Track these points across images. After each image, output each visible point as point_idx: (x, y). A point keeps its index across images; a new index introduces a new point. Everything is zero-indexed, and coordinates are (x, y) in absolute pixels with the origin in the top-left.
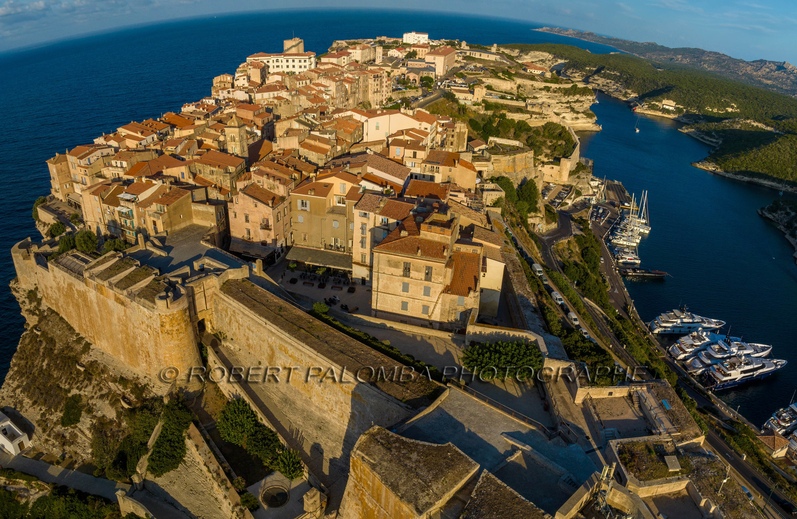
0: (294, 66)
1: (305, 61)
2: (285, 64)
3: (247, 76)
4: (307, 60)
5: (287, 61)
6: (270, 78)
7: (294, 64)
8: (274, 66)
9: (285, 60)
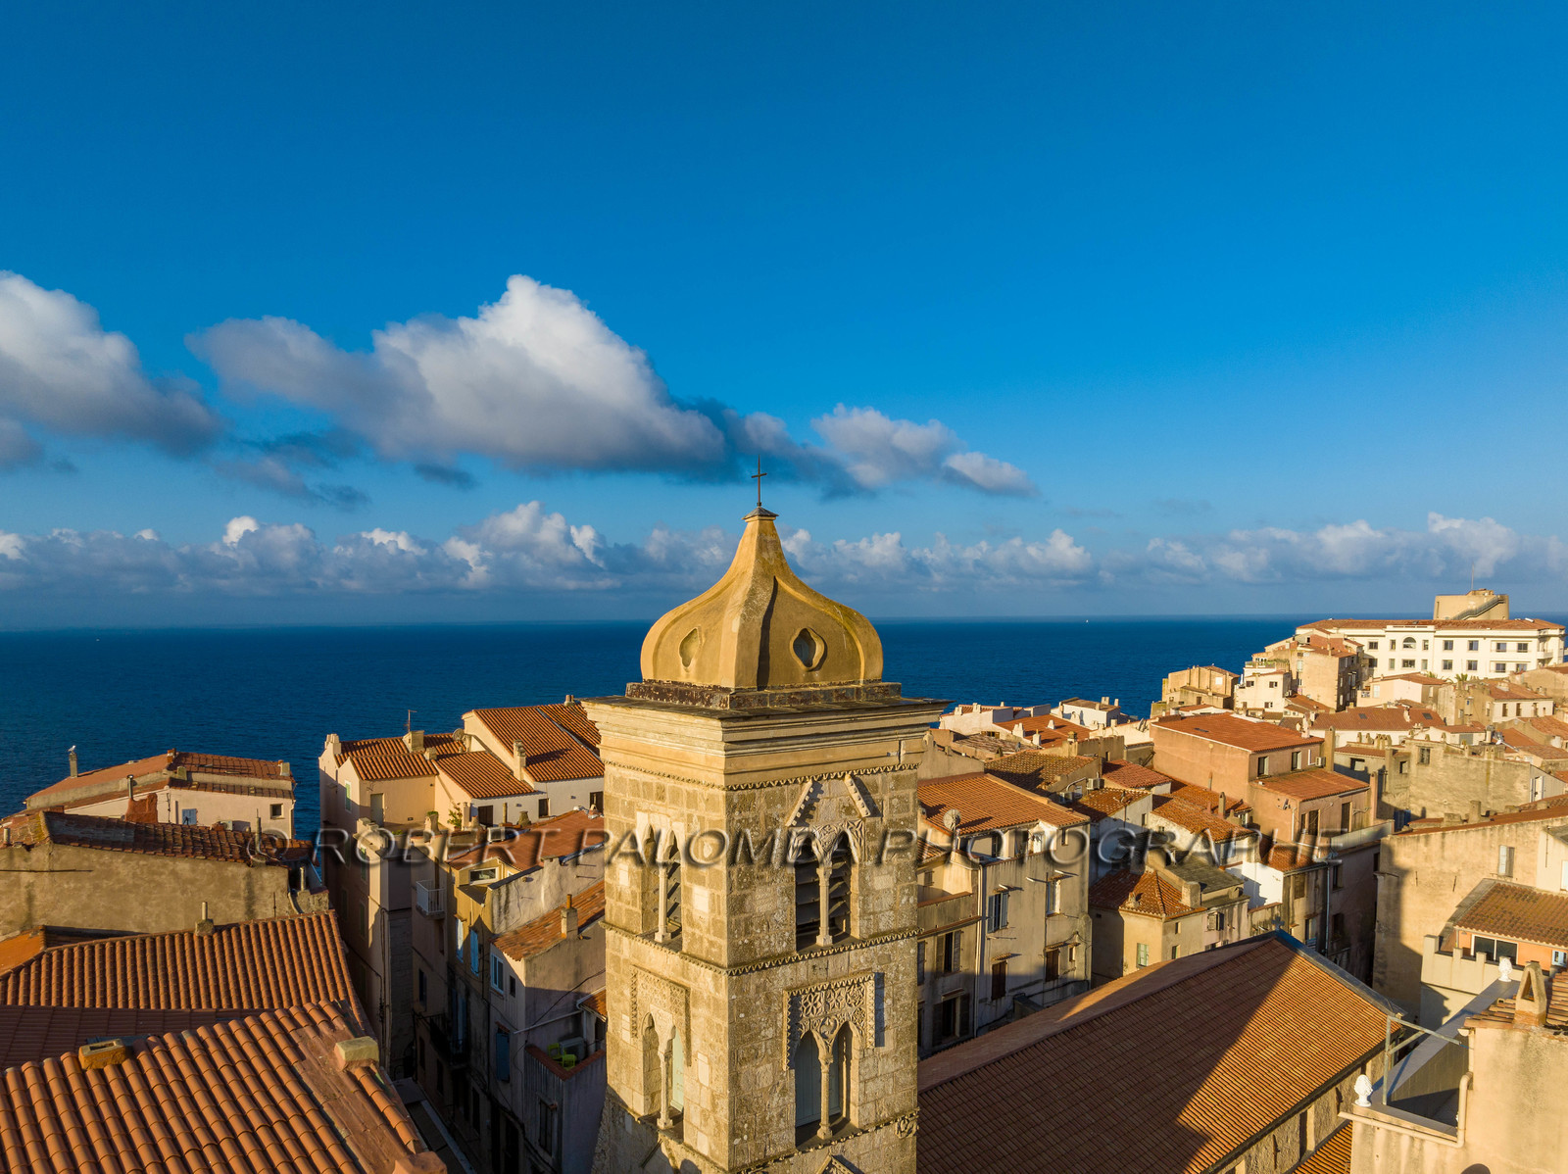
0: (1472, 666)
1: (1522, 648)
2: (1436, 656)
3: (1288, 675)
4: (1533, 644)
5: (1448, 646)
6: (1377, 689)
7: (1473, 656)
8: (1392, 661)
9: (1441, 642)
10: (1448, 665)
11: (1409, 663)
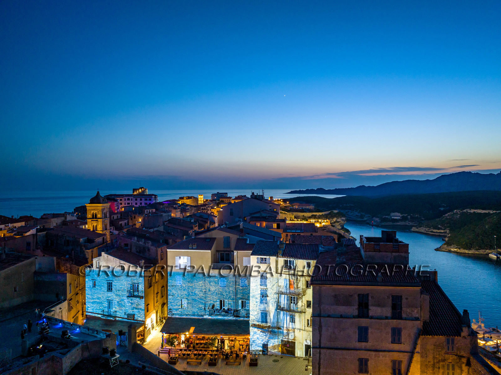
0: (141, 204)
1: (150, 200)
2: (134, 202)
8: (125, 203)
9: (135, 199)
10: (136, 204)
11: (128, 204)
